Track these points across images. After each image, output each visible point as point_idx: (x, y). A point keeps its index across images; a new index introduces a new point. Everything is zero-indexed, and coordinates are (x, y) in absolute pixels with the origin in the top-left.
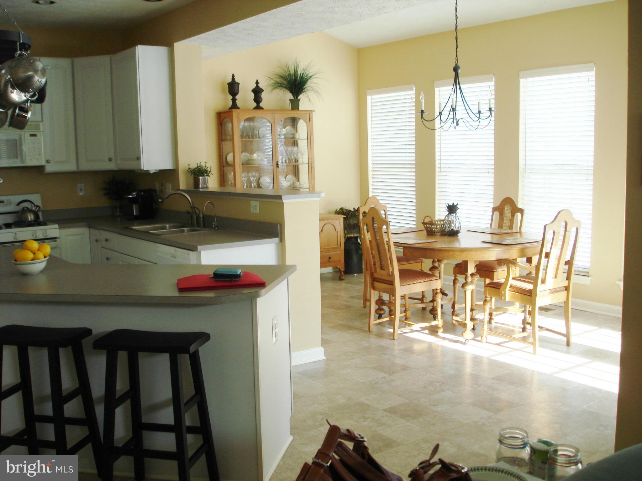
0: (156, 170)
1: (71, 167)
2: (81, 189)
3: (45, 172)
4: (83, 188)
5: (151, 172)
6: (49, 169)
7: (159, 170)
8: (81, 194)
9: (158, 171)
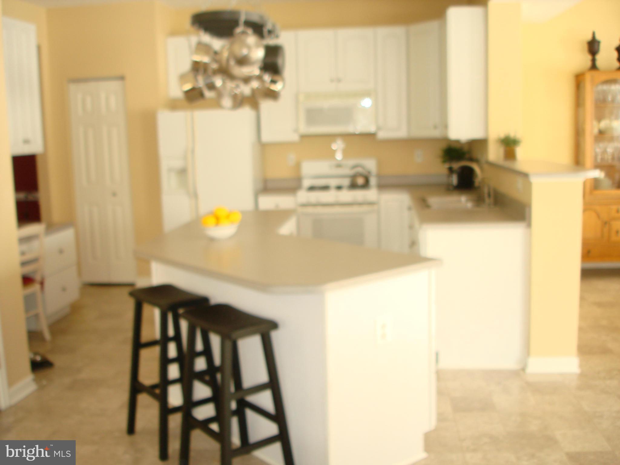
1: (402, 133)
3: (377, 139)
7: (471, 140)
8: (418, 161)
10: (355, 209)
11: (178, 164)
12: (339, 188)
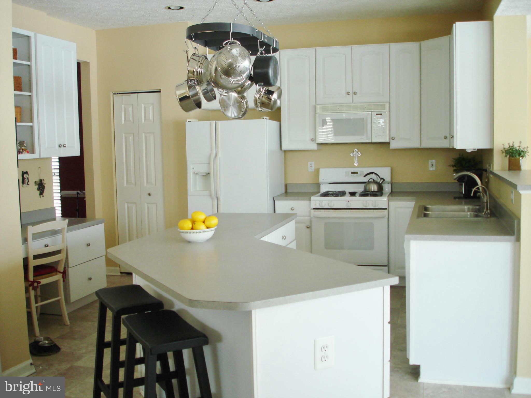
0: (474, 149)
1: (415, 144)
2: (432, 165)
3: (390, 148)
4: (434, 164)
5: (469, 151)
6: (393, 145)
7: (478, 149)
8: (431, 169)
9: (476, 150)
10: (366, 214)
11: (203, 169)
12: (353, 194)
